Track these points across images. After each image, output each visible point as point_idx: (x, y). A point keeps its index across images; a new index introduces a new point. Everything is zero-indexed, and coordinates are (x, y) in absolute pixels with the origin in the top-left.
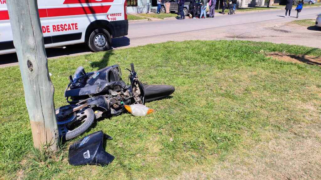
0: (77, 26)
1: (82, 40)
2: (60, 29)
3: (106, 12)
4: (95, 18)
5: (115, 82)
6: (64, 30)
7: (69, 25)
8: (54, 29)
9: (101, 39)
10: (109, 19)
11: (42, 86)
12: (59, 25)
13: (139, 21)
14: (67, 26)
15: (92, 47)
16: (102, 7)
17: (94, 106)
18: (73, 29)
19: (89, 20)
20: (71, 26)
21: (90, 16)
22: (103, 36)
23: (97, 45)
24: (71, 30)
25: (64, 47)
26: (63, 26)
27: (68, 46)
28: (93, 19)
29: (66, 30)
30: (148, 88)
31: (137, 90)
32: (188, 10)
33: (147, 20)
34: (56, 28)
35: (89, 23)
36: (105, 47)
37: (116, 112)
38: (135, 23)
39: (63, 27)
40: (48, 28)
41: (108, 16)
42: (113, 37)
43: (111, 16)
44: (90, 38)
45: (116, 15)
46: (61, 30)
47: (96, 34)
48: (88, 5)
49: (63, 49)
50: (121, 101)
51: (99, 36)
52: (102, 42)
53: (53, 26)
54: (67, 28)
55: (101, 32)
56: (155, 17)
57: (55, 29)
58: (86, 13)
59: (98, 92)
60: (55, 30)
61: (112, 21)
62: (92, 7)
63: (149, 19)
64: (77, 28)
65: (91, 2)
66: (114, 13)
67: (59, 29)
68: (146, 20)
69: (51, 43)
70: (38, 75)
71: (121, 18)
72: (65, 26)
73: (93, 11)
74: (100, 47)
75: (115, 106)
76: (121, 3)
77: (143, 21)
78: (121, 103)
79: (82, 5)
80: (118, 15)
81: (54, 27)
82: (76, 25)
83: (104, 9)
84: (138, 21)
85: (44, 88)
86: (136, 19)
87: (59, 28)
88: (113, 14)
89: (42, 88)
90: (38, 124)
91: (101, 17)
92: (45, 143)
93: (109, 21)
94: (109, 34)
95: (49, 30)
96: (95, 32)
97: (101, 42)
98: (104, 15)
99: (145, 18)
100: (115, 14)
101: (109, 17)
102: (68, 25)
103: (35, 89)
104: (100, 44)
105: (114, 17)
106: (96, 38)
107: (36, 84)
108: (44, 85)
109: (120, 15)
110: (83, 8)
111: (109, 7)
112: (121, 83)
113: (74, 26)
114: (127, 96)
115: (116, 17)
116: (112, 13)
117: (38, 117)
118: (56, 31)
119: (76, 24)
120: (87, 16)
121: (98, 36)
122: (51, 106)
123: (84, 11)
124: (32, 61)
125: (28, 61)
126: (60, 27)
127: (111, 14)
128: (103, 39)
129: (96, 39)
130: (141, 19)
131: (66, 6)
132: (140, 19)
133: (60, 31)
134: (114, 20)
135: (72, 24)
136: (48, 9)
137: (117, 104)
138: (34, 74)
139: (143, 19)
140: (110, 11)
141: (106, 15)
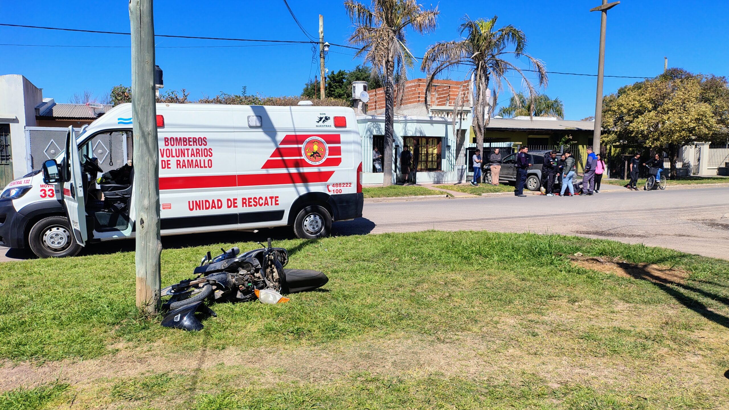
0: (277, 201)
1: (284, 221)
2: (253, 203)
3: (326, 181)
4: (307, 189)
5: (246, 259)
6: (258, 205)
7: (266, 198)
8: (243, 203)
9: (315, 221)
10: (329, 191)
11: (149, 243)
12: (251, 198)
13: (429, 198)
14: (262, 199)
15: (298, 234)
16: (320, 173)
17: (214, 282)
18: (272, 205)
19: (298, 192)
20: (269, 200)
21: (300, 186)
22: (318, 217)
23: (308, 230)
24: (268, 205)
25: (256, 231)
26: (256, 199)
27: (262, 230)
28: (302, 190)
29: (261, 205)
30: (290, 273)
31: (274, 272)
32: (540, 178)
33: (446, 195)
34: (247, 203)
35: (297, 197)
36: (320, 234)
37: (243, 297)
38: (420, 201)
39: (257, 201)
40: (235, 201)
41: (328, 186)
42: (335, 220)
43: (334, 186)
44: (297, 219)
45: (342, 185)
46: (254, 205)
47: (307, 214)
48: (298, 170)
49: (254, 233)
50: (250, 282)
51: (312, 216)
52: (315, 227)
53: (243, 199)
54: (262, 203)
55: (315, 211)
56: (465, 192)
57: (245, 203)
58: (294, 182)
59: (223, 268)
60: (244, 205)
61: (335, 194)
62: (304, 173)
63: (450, 195)
64: (277, 202)
65: (303, 167)
66: (338, 182)
67: (250, 204)
68: (442, 196)
69: (236, 223)
70: (147, 232)
71: (352, 190)
72: (261, 200)
73: (304, 178)
74: (312, 233)
75: (241, 287)
76: (353, 168)
77: (437, 197)
78: (247, 284)
79: (288, 170)
80: (345, 185)
81: (244, 201)
82: (277, 199)
83: (323, 177)
84: (425, 198)
85: (151, 245)
86: (422, 195)
87: (251, 202)
88: (337, 184)
89: (149, 245)
90: (141, 280)
91: (316, 188)
92: (144, 301)
93: (330, 194)
94: (328, 214)
95: (236, 205)
96: (305, 210)
97: (313, 226)
98: (322, 185)
99: (442, 193)
100: (340, 184)
101: (331, 188)
102: (264, 199)
103: (143, 245)
104: (311, 229)
105: (339, 188)
106: (307, 219)
107: (144, 241)
108: (151, 242)
109: (348, 185)
110: (290, 174)
111: (331, 173)
112: (253, 261)
113: (274, 200)
114: (259, 278)
115: (341, 188)
116: (335, 182)
117: (142, 272)
118: (246, 206)
119: (278, 197)
120: (295, 187)
121: (310, 217)
122: (156, 264)
123: (290, 179)
124: (144, 219)
125: (141, 219)
126: (252, 200)
127: (334, 184)
128: (317, 222)
129: (307, 221)
130: (433, 194)
131: (264, 172)
132: (430, 194)
133: (251, 206)
134: (339, 193)
135: (271, 198)
136: (239, 176)
137: (243, 285)
138: (145, 231)
139: (437, 194)
140: (332, 180)
141: (326, 185)
